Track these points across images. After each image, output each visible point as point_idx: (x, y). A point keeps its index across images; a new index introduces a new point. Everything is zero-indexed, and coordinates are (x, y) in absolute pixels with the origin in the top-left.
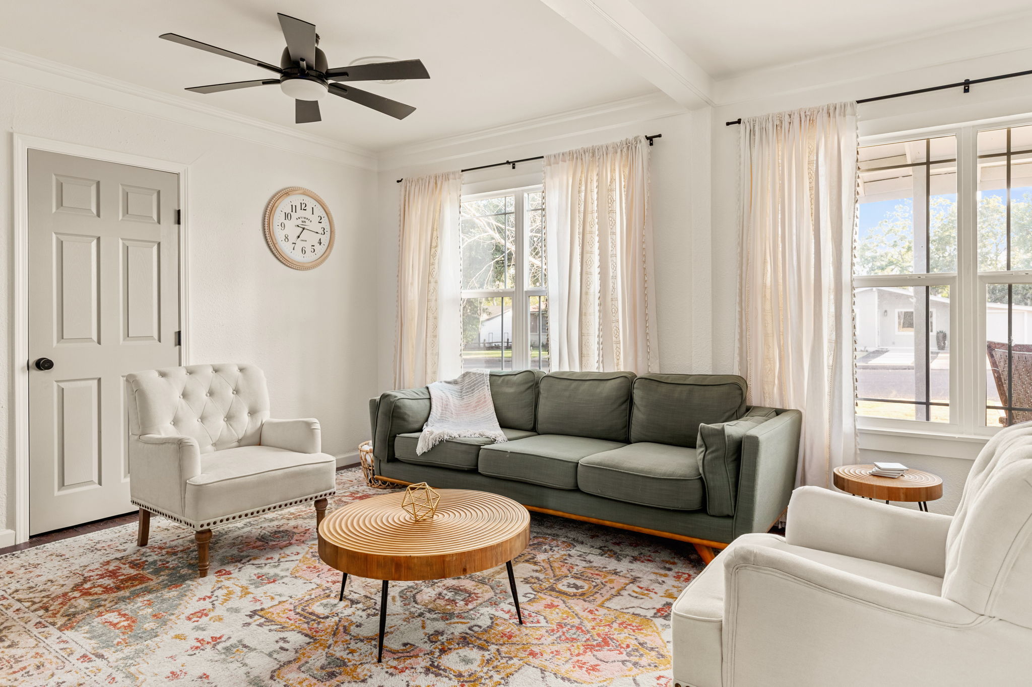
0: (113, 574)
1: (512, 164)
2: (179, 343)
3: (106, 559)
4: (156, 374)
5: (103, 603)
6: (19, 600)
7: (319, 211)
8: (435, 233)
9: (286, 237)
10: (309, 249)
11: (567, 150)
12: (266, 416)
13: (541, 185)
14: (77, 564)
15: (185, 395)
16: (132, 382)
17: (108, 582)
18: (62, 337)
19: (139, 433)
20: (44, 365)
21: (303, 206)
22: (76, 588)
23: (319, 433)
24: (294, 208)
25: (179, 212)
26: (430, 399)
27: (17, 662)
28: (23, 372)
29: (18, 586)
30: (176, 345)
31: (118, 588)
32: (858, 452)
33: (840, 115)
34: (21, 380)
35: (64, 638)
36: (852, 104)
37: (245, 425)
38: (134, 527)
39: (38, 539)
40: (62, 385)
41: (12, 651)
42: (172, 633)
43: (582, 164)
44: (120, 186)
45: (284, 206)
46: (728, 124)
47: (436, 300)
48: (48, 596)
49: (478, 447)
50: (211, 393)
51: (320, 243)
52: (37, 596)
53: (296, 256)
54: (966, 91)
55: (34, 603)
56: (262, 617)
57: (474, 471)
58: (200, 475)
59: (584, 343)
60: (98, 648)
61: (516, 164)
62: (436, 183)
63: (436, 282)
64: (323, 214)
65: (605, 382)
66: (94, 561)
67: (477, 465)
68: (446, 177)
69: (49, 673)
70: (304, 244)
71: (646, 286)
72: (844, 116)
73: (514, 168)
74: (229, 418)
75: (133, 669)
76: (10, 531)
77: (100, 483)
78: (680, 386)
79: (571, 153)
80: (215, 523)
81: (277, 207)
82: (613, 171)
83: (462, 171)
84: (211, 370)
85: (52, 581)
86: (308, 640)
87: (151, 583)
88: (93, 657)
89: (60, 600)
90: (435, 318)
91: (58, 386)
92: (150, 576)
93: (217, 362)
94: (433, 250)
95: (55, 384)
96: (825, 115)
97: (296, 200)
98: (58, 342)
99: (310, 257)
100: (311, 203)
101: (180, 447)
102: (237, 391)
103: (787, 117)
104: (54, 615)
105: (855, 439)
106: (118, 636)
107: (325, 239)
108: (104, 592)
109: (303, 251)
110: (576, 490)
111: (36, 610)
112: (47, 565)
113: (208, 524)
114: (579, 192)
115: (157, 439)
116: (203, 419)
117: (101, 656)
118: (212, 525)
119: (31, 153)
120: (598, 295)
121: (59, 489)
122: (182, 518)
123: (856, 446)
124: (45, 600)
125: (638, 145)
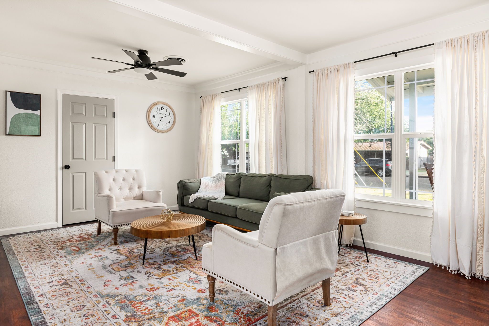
0: (81, 237)
1: (238, 90)
2: (114, 160)
3: (81, 233)
4: (104, 172)
5: (74, 244)
6: (51, 242)
7: (169, 110)
8: (211, 118)
9: (156, 121)
10: (165, 125)
11: (255, 84)
12: (145, 189)
13: (247, 98)
14: (72, 234)
15: (114, 180)
16: (96, 174)
17: (79, 239)
18: (73, 158)
19: (97, 193)
20: (67, 167)
21: (162, 109)
22: (69, 240)
23: (161, 196)
24: (158, 110)
25: (114, 113)
26: (200, 183)
27: (43, 256)
28: (60, 169)
29: (53, 238)
30: (113, 161)
31: (80, 241)
32: (355, 208)
33: (348, 68)
34: (60, 172)
35: (58, 252)
36: (352, 63)
37: (136, 192)
38: (96, 225)
39: (64, 226)
40: (73, 174)
41: (43, 254)
42: (88, 253)
43: (260, 89)
44: (93, 105)
45: (155, 109)
46: (310, 72)
47: (212, 145)
48: (59, 241)
49: (208, 200)
50: (124, 180)
51: (169, 123)
52: (56, 241)
53: (160, 128)
54: (396, 56)
55: (55, 243)
56: (117, 251)
57: (206, 210)
58: (115, 208)
59: (260, 162)
60: (66, 255)
61: (240, 89)
62: (212, 98)
63: (212, 137)
64: (171, 111)
65: (263, 178)
66: (78, 233)
67: (207, 208)
68: (216, 96)
69: (50, 259)
70: (162, 123)
71: (281, 139)
72: (350, 68)
73: (239, 91)
74: (130, 189)
75: (72, 261)
76: (57, 223)
77: (86, 209)
78: (287, 179)
79: (257, 85)
80: (119, 226)
81: (152, 110)
82: (271, 92)
83: (221, 93)
84: (125, 171)
85: (62, 238)
86: (126, 258)
87: (91, 240)
88: (63, 257)
89: (62, 243)
90: (211, 152)
91: (72, 175)
92: (91, 238)
93: (127, 168)
94: (210, 125)
95: (71, 174)
96: (343, 68)
97: (159, 106)
98: (72, 159)
99: (165, 128)
100: (165, 107)
101: (109, 198)
102: (134, 179)
103: (330, 69)
104: (59, 246)
105: (354, 203)
106: (73, 252)
107: (172, 121)
108: (76, 241)
109: (162, 126)
110: (236, 217)
111: (54, 245)
112: (64, 233)
113: (117, 226)
114: (259, 101)
115: (102, 195)
116: (120, 189)
117: (65, 257)
118: (118, 226)
119: (63, 95)
120: (265, 143)
121: (72, 210)
122: (108, 223)
123: (354, 206)
124: (58, 242)
125: (279, 82)
